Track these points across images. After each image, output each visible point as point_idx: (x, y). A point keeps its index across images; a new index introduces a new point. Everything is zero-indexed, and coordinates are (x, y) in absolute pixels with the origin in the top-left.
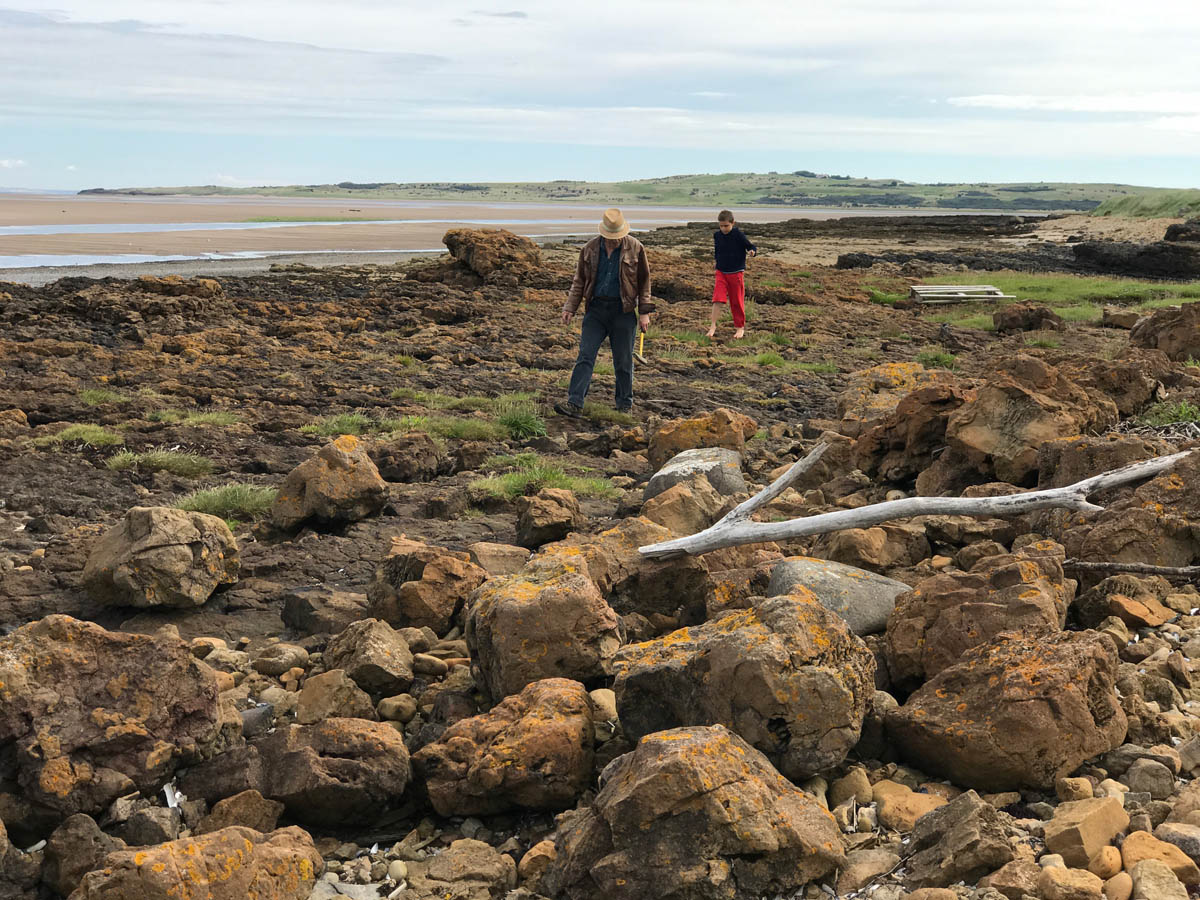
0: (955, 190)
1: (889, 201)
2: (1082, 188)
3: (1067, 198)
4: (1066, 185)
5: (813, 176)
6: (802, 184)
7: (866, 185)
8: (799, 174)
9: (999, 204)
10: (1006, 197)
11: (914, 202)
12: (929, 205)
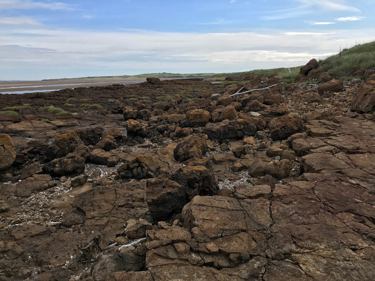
0: (188, 75)
1: (178, 77)
2: (207, 74)
3: (205, 75)
4: (205, 74)
5: (166, 73)
6: (164, 75)
7: (174, 74)
8: (163, 73)
9: (195, 77)
10: (196, 76)
11: (182, 77)
12: (184, 77)
